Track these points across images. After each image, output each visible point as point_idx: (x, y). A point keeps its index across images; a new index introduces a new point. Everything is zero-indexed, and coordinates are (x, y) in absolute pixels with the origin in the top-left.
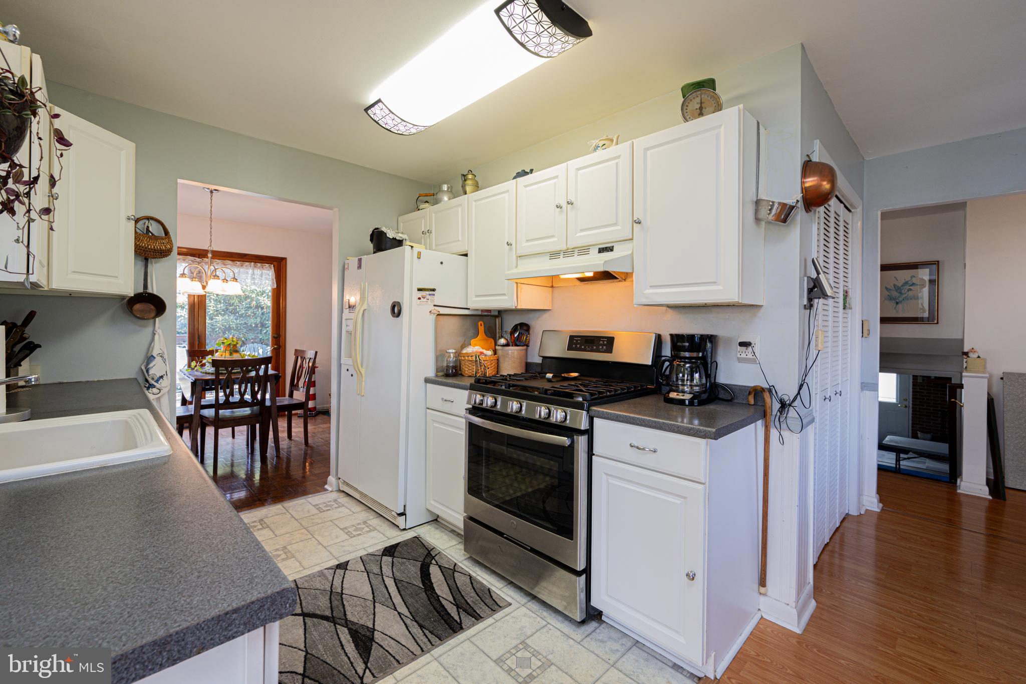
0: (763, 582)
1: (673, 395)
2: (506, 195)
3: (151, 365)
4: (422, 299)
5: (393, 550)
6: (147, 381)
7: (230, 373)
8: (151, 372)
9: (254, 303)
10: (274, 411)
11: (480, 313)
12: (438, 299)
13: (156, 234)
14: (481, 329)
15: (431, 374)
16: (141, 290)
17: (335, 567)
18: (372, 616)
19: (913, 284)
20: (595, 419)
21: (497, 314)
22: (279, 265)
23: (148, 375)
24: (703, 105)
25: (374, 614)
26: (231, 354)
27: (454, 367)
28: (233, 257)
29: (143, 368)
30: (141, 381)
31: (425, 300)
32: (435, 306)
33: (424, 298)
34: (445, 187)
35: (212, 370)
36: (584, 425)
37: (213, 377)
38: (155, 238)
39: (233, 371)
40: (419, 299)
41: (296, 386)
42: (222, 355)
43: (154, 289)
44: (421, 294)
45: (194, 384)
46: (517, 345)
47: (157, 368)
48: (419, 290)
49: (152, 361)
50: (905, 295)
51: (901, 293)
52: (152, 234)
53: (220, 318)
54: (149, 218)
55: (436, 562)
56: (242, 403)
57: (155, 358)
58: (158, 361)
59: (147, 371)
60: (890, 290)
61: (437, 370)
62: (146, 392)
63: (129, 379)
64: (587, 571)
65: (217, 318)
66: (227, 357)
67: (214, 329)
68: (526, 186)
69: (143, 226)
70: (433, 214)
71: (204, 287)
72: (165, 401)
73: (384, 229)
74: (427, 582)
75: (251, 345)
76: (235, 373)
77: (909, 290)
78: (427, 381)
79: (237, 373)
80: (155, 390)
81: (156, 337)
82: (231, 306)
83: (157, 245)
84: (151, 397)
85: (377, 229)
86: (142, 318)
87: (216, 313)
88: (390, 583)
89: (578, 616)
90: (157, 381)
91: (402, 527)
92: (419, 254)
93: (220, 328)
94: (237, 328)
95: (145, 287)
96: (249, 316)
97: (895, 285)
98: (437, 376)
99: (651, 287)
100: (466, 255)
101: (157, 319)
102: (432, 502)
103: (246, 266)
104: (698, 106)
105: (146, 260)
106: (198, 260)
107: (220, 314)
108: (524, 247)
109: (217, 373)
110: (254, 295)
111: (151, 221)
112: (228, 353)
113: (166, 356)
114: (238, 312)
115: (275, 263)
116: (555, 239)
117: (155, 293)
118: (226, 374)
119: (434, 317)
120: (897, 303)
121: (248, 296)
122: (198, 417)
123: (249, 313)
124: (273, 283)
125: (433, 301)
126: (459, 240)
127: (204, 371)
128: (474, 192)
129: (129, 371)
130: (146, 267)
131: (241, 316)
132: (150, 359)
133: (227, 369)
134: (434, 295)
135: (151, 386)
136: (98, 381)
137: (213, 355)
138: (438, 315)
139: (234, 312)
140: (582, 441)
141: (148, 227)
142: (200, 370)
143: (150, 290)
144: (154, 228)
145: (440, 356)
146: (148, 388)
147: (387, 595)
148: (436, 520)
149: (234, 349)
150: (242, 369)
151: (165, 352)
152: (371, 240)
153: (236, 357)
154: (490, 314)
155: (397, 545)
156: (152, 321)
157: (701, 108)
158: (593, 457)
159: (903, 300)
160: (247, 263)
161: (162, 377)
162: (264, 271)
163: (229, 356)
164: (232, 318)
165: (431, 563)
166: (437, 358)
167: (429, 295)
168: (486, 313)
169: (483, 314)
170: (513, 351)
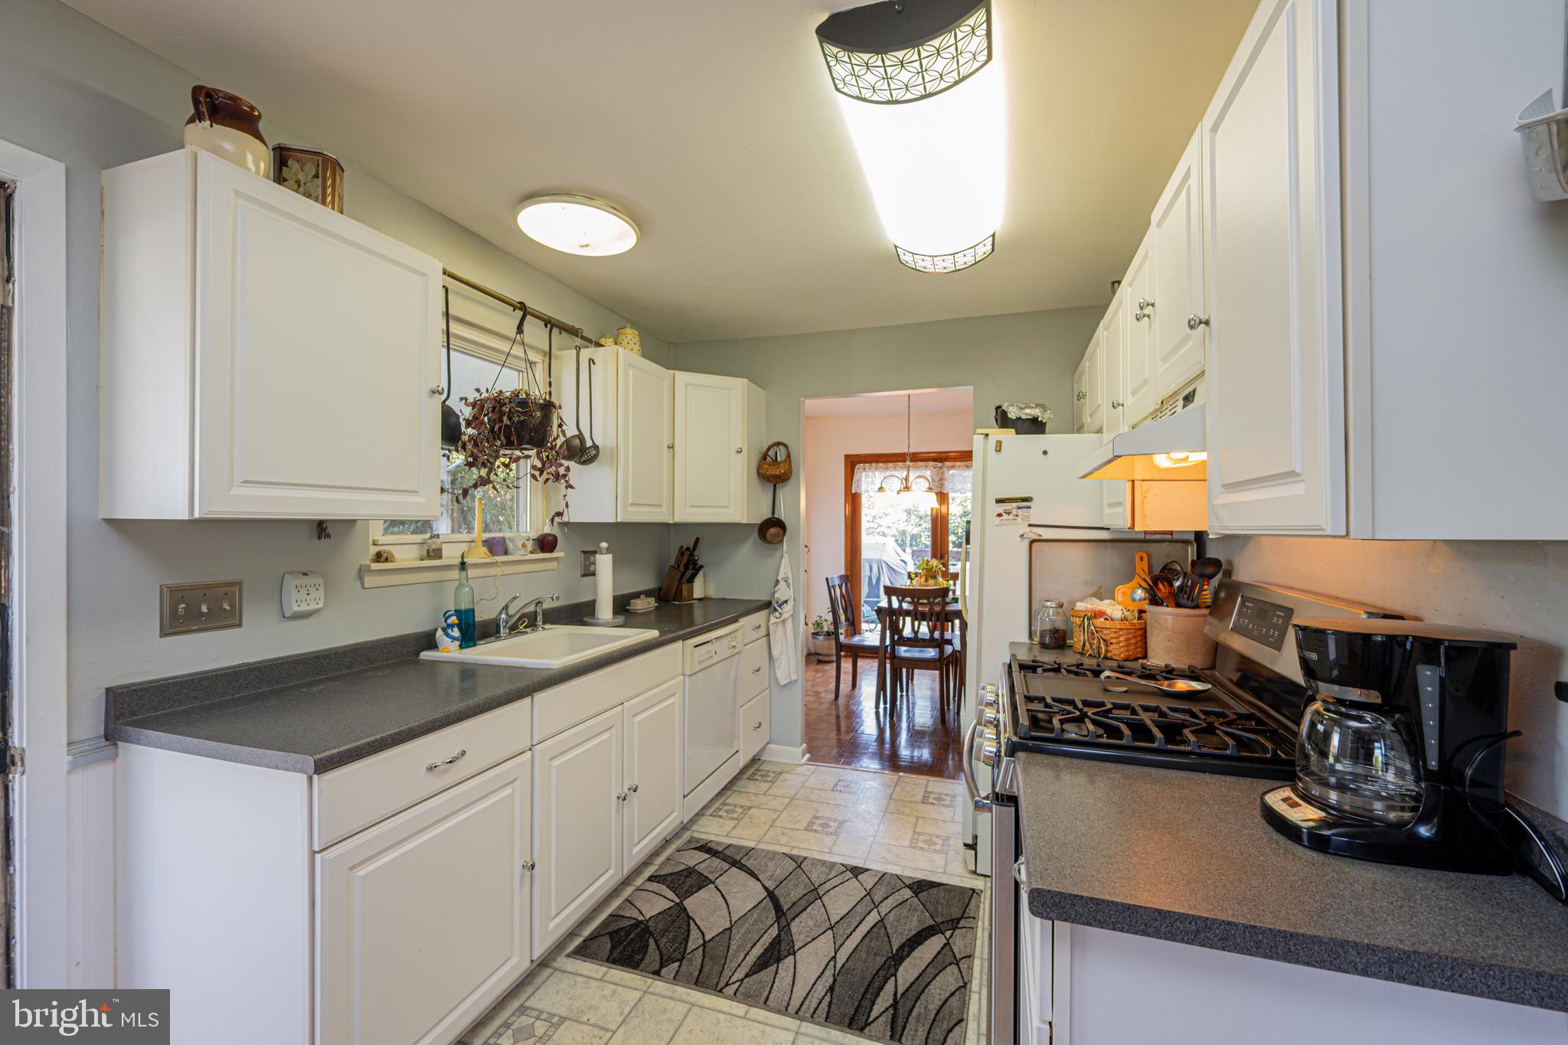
3: (775, 590)
4: (1005, 516)
5: (925, 888)
6: (773, 604)
8: (775, 596)
11: (1139, 536)
12: (1036, 514)
14: (1140, 569)
15: (1023, 637)
16: (770, 515)
17: (849, 868)
18: (809, 939)
21: (1192, 537)
25: (813, 940)
31: (1011, 517)
32: (1030, 525)
33: (1009, 513)
36: (1008, 784)
38: (774, 464)
40: (1000, 515)
43: (781, 513)
44: (1001, 508)
46: (1178, 605)
47: (781, 593)
48: (998, 501)
49: (777, 585)
55: (951, 937)
57: (780, 582)
58: (783, 585)
59: (772, 595)
61: (1031, 635)
63: (765, 600)
70: (1087, 364)
73: (1005, 406)
74: (906, 949)
81: (783, 561)
85: (1000, 406)
86: (771, 543)
88: (873, 918)
92: (999, 444)
95: (773, 511)
98: (1032, 643)
99: (1225, 486)
100: (1101, 431)
101: (781, 543)
105: (775, 485)
106: (939, 464)
113: (790, 581)
117: (782, 517)
119: (1029, 546)
125: (1027, 518)
126: (1099, 405)
130: (775, 492)
132: (776, 582)
134: (1030, 507)
138: (1034, 541)
143: (776, 516)
145: (1037, 606)
147: (849, 932)
151: (790, 577)
154: (1169, 537)
155: (940, 885)
156: (777, 545)
161: (786, 602)
165: (943, 933)
166: (1032, 617)
167: (1019, 508)
168: (1158, 537)
169: (1148, 537)
170: (1167, 619)
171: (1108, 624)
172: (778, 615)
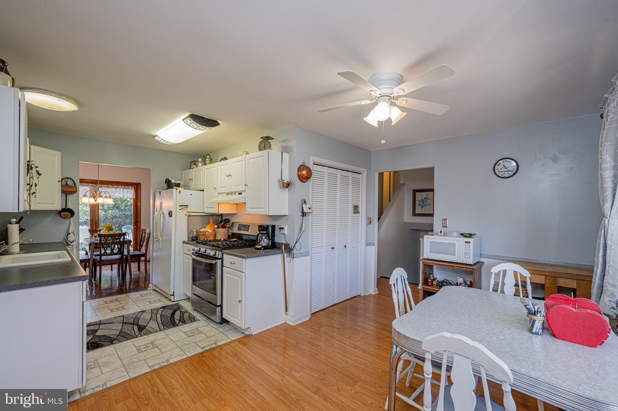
0: (286, 311)
1: (257, 246)
2: (214, 168)
3: (68, 237)
4: (182, 210)
5: (165, 307)
6: (67, 243)
7: (107, 240)
8: (69, 239)
9: (129, 203)
10: (129, 257)
11: (211, 215)
12: (189, 209)
13: (70, 185)
14: (211, 221)
15: (186, 239)
16: (64, 207)
17: (140, 312)
18: (147, 323)
19: (428, 199)
20: (224, 254)
21: (220, 215)
22: (137, 187)
23: (68, 240)
24: (265, 146)
26: (108, 231)
27: (196, 237)
28: (112, 183)
29: (65, 238)
30: (65, 243)
32: (188, 212)
34: (200, 160)
35: (98, 239)
36: (220, 256)
37: (99, 242)
38: (70, 187)
39: (108, 239)
40: (180, 209)
41: (142, 246)
42: (104, 232)
43: (70, 206)
44: (181, 208)
45: (90, 245)
46: (222, 228)
47: (71, 238)
48: (180, 206)
49: (69, 235)
50: (425, 204)
51: (423, 202)
52: (69, 185)
53: (110, 211)
54: (67, 178)
55: (180, 310)
56: (112, 254)
57: (70, 234)
58: (72, 235)
59: (67, 239)
60: (420, 201)
61: (188, 238)
62: (67, 247)
63: (60, 242)
64: (221, 306)
65: (109, 211)
66: (106, 233)
67: (107, 217)
68: (220, 166)
69: (65, 181)
70: (193, 172)
71: (95, 201)
72: (75, 250)
73: (170, 179)
74: (173, 315)
75: (128, 226)
76: (108, 240)
77: (427, 201)
78: (184, 242)
79: (110, 240)
80: (70, 246)
81: (71, 225)
82: (117, 205)
83: (70, 190)
84: (69, 249)
85: (168, 179)
86: (65, 218)
87: (108, 209)
88: (159, 315)
89: (218, 321)
90: (71, 243)
91: (173, 300)
92: (180, 192)
93: (110, 217)
94: (119, 216)
95: (66, 205)
96: (127, 210)
97: (421, 199)
98: (188, 241)
99: (250, 208)
100: (203, 191)
101: (71, 218)
102: (185, 291)
103: (120, 188)
104: (264, 146)
105: (66, 195)
107: (110, 209)
108: (220, 190)
109: (100, 240)
110: (129, 199)
111: (68, 179)
112: (107, 231)
113: (75, 233)
114: (120, 208)
115: (135, 186)
116: (227, 188)
117: (70, 208)
118: (111, 240)
119: (187, 217)
120: (422, 207)
121: (126, 200)
122: (92, 260)
123: (127, 208)
124: (134, 196)
125: (187, 210)
126: (201, 184)
127: (96, 239)
128: (210, 164)
129: (60, 238)
130: (66, 198)
131: (122, 210)
132: (68, 234)
133: (105, 238)
134: (187, 208)
135: (69, 245)
136: (47, 243)
137: (100, 232)
138: (189, 216)
139: (118, 208)
140: (219, 262)
141: (67, 182)
142: (94, 239)
143: (68, 207)
144: (70, 183)
145: (189, 232)
146: (68, 246)
147: (156, 318)
148: (189, 298)
149: (110, 229)
150: (112, 238)
151: (75, 231)
152: (166, 183)
153: (111, 232)
154: (216, 215)
155: (167, 306)
156: (69, 219)
157: (264, 147)
158: (223, 267)
159: (424, 206)
160: (120, 186)
161: (73, 241)
162: (129, 190)
163: (108, 232)
164: (117, 211)
165: (178, 310)
166: (188, 234)
167: (185, 208)
168: (214, 215)
169: (212, 215)
170: (222, 230)
171: (209, 233)
172: (71, 247)
